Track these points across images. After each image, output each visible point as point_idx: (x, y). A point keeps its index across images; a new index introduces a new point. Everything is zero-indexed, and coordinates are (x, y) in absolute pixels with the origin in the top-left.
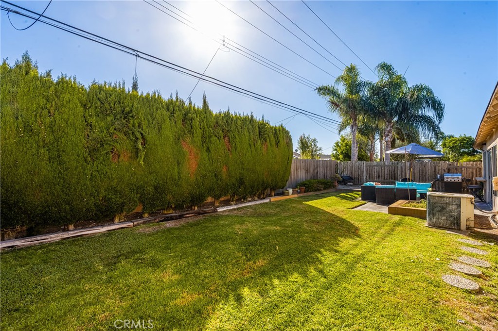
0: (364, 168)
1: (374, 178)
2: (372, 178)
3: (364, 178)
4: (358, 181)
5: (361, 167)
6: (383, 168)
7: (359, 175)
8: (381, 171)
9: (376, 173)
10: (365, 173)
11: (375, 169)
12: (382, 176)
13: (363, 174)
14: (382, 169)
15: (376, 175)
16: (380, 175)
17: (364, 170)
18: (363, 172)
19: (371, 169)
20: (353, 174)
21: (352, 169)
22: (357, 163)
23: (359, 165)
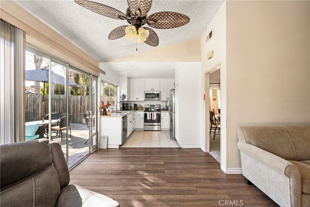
0: (40, 100)
6: (58, 102)
7: (34, 109)
13: (38, 108)
18: (39, 105)
19: (47, 102)
20: (28, 109)
21: (27, 103)
22: (33, 96)
23: (34, 98)
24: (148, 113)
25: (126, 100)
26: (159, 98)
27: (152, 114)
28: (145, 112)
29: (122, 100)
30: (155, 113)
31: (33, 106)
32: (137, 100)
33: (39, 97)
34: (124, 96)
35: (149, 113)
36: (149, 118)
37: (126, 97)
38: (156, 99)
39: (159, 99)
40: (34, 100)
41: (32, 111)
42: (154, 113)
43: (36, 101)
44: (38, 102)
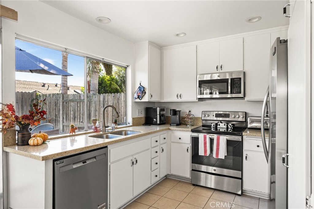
2: (69, 120)
3: (61, 120)
6: (79, 105)
8: (77, 109)
11: (71, 106)
12: (77, 118)
14: (77, 106)
15: (72, 116)
16: (76, 115)
18: (60, 110)
19: (67, 106)
20: (51, 114)
21: (50, 106)
22: (54, 97)
23: (56, 99)
24: (201, 136)
25: (146, 99)
26: (240, 93)
27: (212, 140)
28: (195, 134)
29: (138, 100)
30: (223, 139)
31: (54, 110)
32: (179, 100)
33: (60, 97)
34: (142, 91)
35: (205, 138)
36: (205, 151)
37: (147, 91)
38: (229, 96)
39: (241, 95)
40: (55, 102)
41: (55, 118)
42: (218, 139)
43: (57, 104)
44: (59, 105)
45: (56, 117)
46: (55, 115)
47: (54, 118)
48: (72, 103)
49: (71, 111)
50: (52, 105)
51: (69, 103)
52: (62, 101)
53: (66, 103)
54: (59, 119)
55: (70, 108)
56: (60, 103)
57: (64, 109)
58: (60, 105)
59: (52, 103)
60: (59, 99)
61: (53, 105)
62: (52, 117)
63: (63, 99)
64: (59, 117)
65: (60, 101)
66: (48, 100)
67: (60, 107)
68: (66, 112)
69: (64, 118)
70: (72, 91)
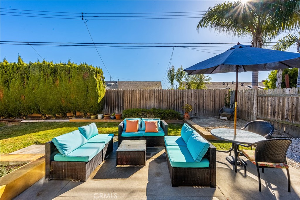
0: (255, 97)
1: (267, 115)
2: (265, 114)
3: (254, 113)
4: (248, 116)
5: (251, 98)
6: (281, 100)
7: (248, 108)
8: (279, 105)
9: (270, 107)
10: (255, 106)
11: (268, 100)
12: (279, 114)
13: (253, 107)
14: (279, 101)
15: (270, 111)
16: (276, 110)
17: (255, 102)
18: (253, 104)
19: (264, 100)
20: (243, 107)
21: (242, 100)
22: (247, 92)
23: (249, 94)
31: (247, 104)
33: (254, 93)
40: (248, 97)
44: (252, 99)
45: (248, 110)
46: (247, 107)
47: (246, 110)
48: (270, 99)
49: (268, 106)
50: (244, 99)
51: (265, 98)
52: (256, 96)
53: (262, 98)
54: (252, 112)
55: (266, 103)
56: (254, 97)
57: (259, 103)
58: (254, 99)
59: (244, 98)
60: (253, 94)
61: (246, 99)
62: (244, 109)
63: (258, 94)
64: (252, 109)
65: (254, 96)
66: (240, 95)
67: (254, 101)
68: (261, 106)
69: (259, 111)
70: (246, 86)
